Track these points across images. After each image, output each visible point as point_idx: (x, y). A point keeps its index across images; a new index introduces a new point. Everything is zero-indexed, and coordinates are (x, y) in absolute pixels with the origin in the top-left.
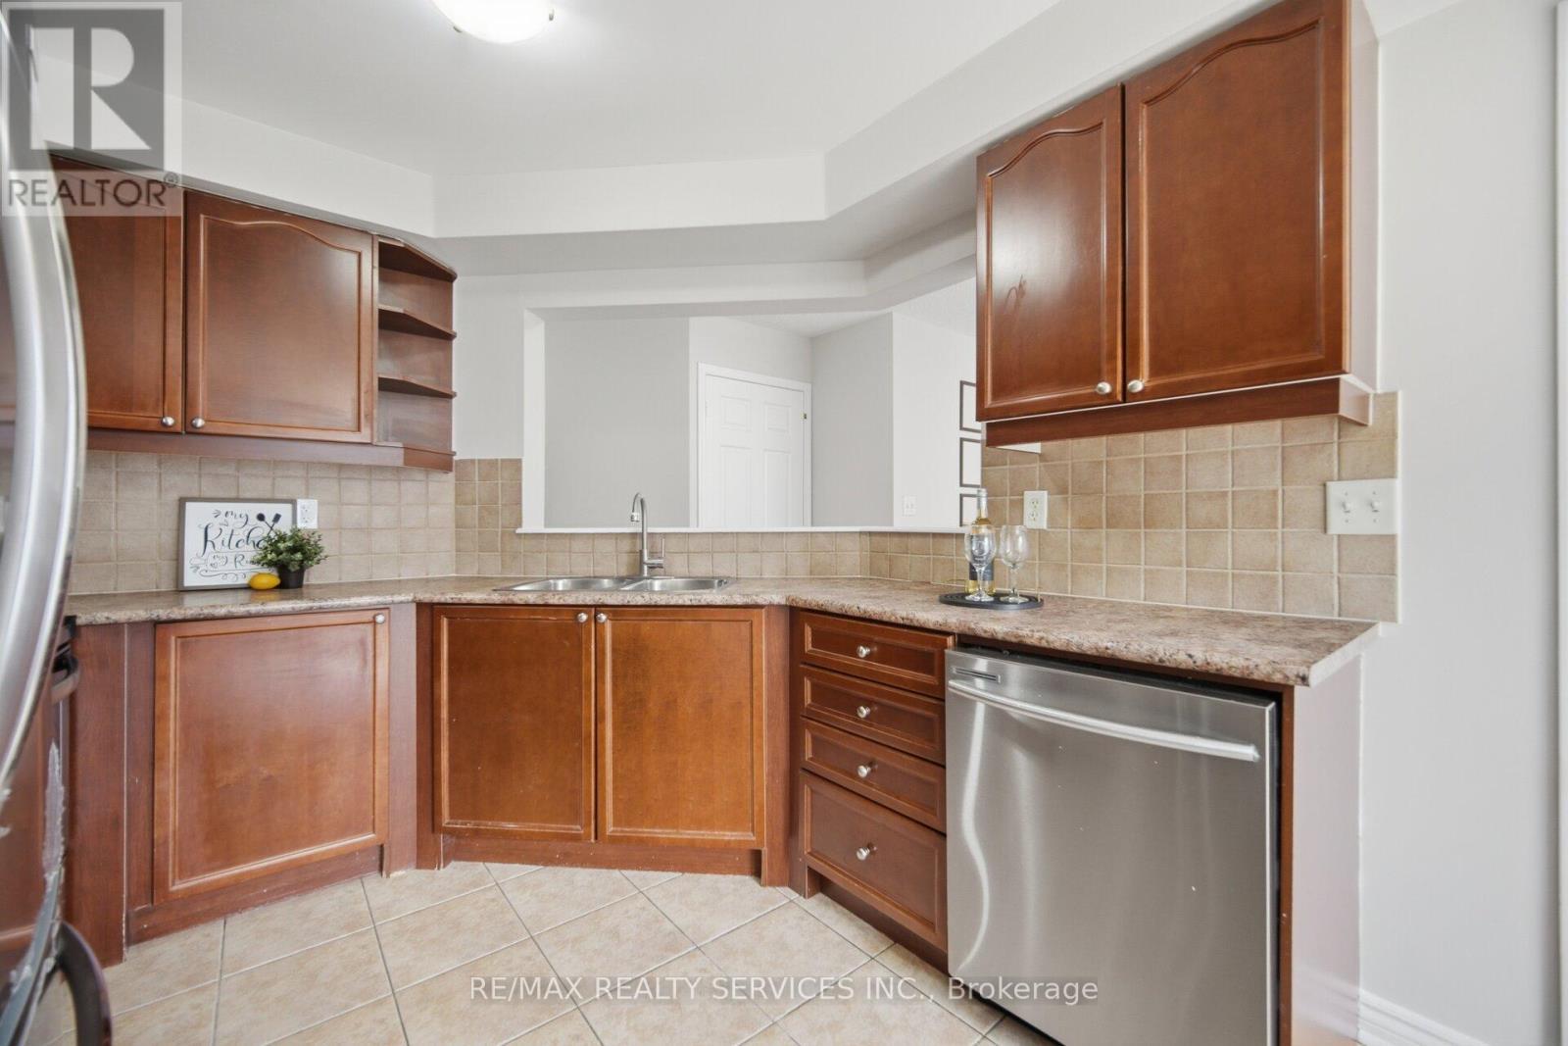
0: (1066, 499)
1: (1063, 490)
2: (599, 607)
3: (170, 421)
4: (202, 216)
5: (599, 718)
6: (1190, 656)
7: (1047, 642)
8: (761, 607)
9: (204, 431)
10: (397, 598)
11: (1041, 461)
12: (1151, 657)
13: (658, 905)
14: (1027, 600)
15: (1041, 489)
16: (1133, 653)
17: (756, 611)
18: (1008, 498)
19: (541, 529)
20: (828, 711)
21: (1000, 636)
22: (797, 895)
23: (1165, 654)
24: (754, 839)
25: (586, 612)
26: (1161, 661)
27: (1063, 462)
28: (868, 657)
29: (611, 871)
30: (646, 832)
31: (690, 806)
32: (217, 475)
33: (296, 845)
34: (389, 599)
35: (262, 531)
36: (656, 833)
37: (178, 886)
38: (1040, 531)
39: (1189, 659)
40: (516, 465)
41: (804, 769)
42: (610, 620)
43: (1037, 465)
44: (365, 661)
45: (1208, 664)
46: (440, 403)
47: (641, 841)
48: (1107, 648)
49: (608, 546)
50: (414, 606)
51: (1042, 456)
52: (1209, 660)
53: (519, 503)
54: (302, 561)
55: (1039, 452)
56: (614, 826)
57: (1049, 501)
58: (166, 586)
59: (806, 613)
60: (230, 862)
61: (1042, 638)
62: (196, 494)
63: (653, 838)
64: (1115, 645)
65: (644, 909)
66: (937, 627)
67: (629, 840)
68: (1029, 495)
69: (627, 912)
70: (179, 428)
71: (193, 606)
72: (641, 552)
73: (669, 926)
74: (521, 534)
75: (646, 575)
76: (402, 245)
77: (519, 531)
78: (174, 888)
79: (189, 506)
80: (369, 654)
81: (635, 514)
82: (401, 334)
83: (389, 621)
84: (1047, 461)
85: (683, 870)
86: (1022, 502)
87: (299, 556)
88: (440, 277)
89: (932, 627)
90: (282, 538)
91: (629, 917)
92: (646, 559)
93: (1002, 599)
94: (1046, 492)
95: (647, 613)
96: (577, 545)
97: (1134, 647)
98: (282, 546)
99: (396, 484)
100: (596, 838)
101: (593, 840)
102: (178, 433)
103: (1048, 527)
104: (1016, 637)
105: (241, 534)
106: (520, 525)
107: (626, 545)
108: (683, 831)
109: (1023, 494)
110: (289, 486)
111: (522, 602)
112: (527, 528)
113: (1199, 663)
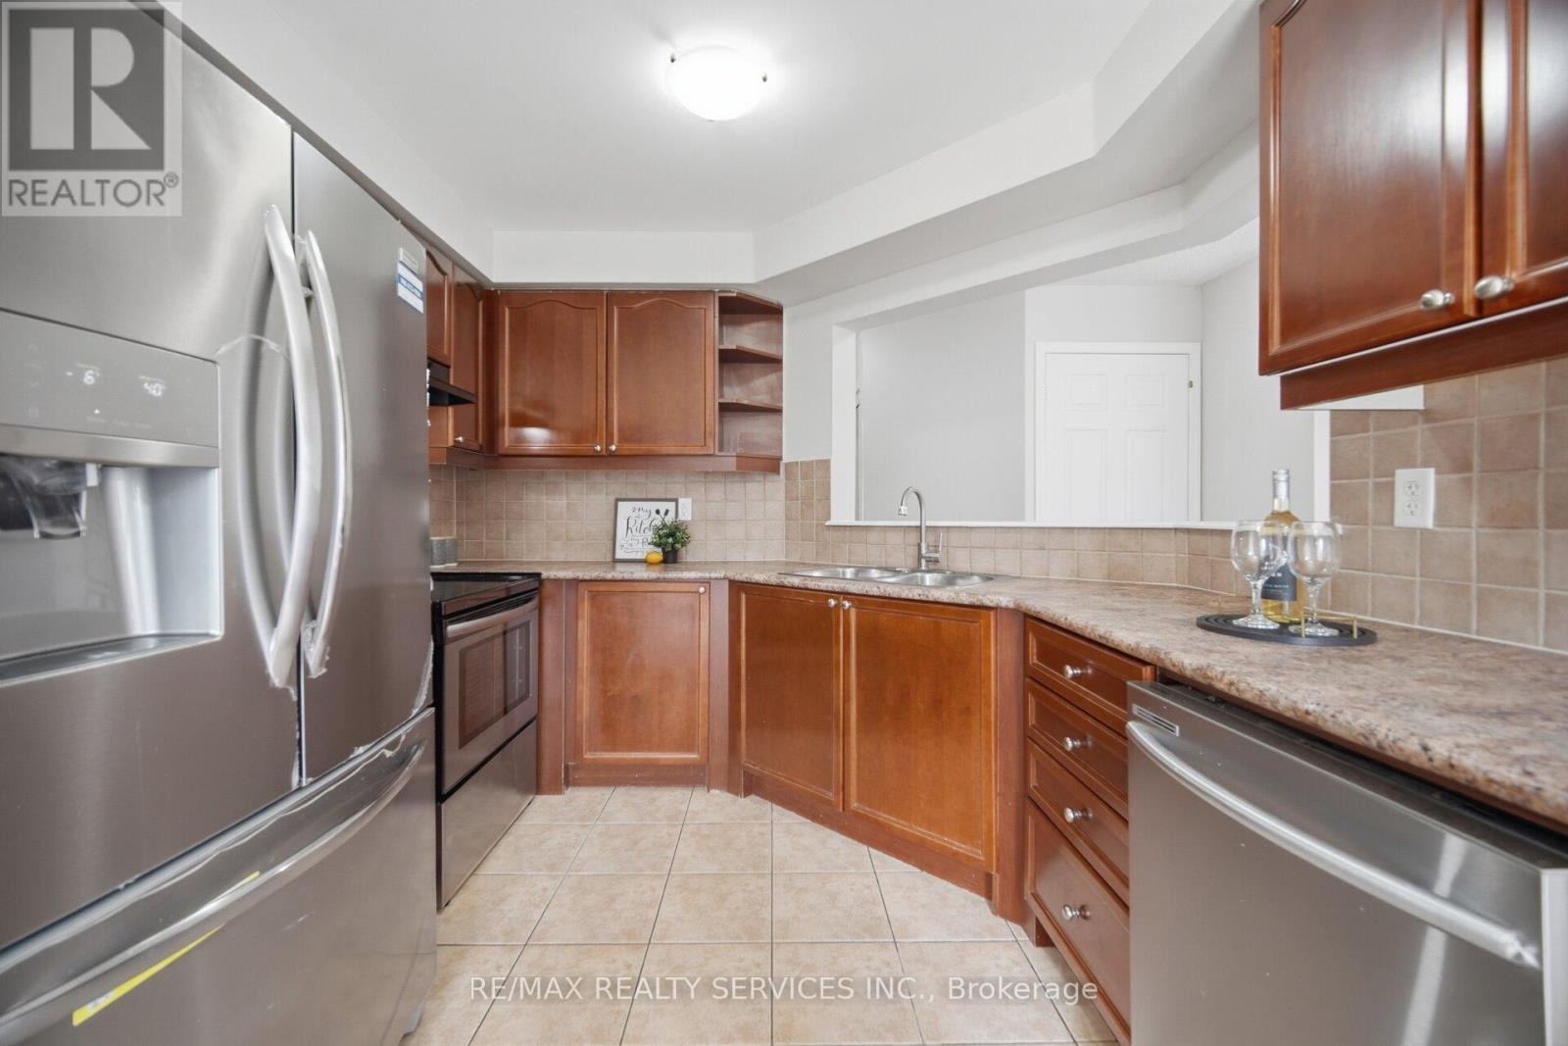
0: (1468, 482)
1: (1463, 465)
2: (847, 595)
3: (598, 448)
4: (615, 308)
5: (847, 699)
6: (1426, 749)
7: (1238, 690)
8: (990, 608)
9: (617, 453)
10: (714, 575)
11: (1427, 421)
12: (1366, 738)
13: (883, 889)
14: (1335, 632)
15: (1426, 464)
16: (1340, 725)
17: (983, 612)
18: (1370, 481)
19: (849, 520)
20: (1046, 736)
21: (1188, 673)
22: (1027, 939)
23: (1387, 736)
24: (982, 858)
25: (835, 598)
26: (1380, 745)
27: (1463, 421)
28: (1075, 677)
29: (861, 844)
30: (883, 816)
31: (922, 804)
32: (636, 483)
33: (650, 749)
34: (707, 575)
35: (658, 523)
36: (891, 821)
37: (588, 756)
38: (1424, 531)
39: (1422, 752)
40: (825, 464)
41: (1030, 797)
42: (857, 608)
43: (1420, 429)
44: (694, 621)
45: (1452, 766)
46: (773, 417)
47: (878, 823)
48: (1307, 713)
49: (896, 539)
50: (727, 583)
51: (1427, 415)
52: (1454, 762)
53: (828, 498)
54: (673, 545)
55: (1420, 406)
56: (858, 802)
57: (1438, 484)
58: (609, 559)
59: (1032, 621)
60: (614, 749)
61: (1231, 684)
62: (624, 496)
63: (890, 825)
64: (1318, 709)
65: (868, 887)
66: (1129, 652)
67: (868, 818)
68: (1403, 476)
69: (853, 884)
70: (604, 453)
71: (622, 572)
72: (919, 546)
73: (881, 912)
74: (829, 526)
75: (923, 568)
76: (735, 295)
77: (828, 523)
78: (585, 756)
79: (620, 503)
80: (694, 614)
81: (902, 508)
82: (744, 365)
83: (709, 591)
84: (1436, 421)
85: (922, 868)
86: (1391, 486)
87: (670, 540)
88: (772, 312)
89: (1125, 650)
90: (664, 526)
91: (851, 889)
92: (924, 551)
93: (1292, 629)
94: (1431, 472)
95: (883, 605)
96: (873, 537)
97: (1347, 716)
98: (661, 532)
99: (743, 485)
100: (844, 809)
101: (841, 810)
102: (603, 456)
103: (1435, 525)
104: (1205, 678)
105: (646, 524)
106: (828, 518)
107: (913, 538)
108: (915, 827)
109: (1393, 475)
110: (675, 489)
111: (789, 585)
112: (835, 520)
113: (1437, 763)
